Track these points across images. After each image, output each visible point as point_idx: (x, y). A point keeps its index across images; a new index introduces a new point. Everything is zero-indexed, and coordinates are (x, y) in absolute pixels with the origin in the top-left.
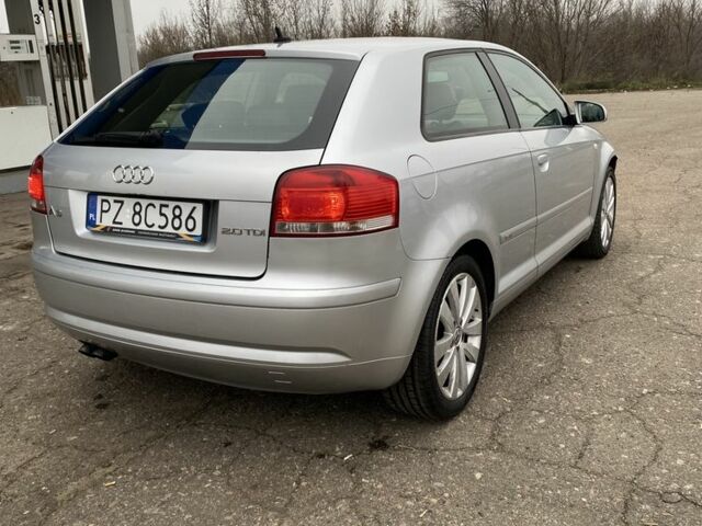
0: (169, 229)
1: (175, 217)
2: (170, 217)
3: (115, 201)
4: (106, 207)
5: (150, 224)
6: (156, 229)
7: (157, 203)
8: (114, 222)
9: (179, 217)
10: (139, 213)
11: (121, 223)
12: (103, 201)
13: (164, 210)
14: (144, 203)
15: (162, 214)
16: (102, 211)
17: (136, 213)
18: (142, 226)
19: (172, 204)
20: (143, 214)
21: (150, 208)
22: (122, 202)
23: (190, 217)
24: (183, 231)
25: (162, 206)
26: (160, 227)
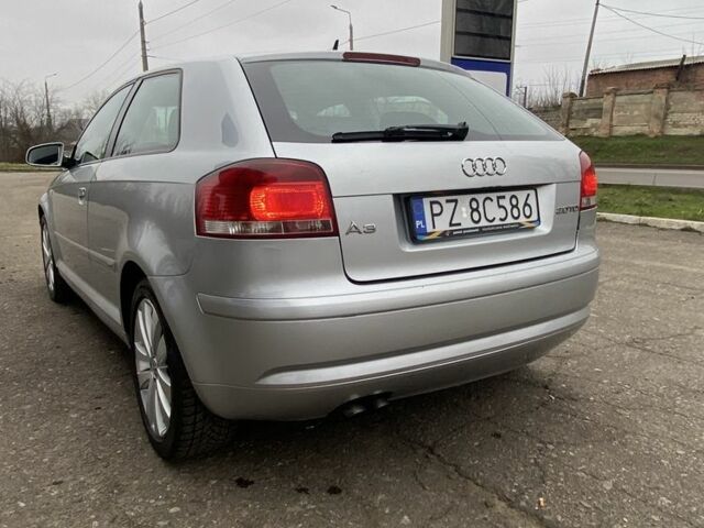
0: (510, 220)
1: (513, 207)
2: (509, 208)
3: (448, 201)
4: (437, 209)
5: (491, 218)
6: (497, 222)
7: (494, 196)
8: (451, 225)
9: (516, 206)
10: (477, 210)
11: (460, 224)
12: (432, 203)
13: (502, 202)
14: (481, 197)
15: (500, 207)
16: (433, 215)
17: (473, 210)
18: (484, 223)
19: (508, 195)
20: (481, 209)
21: (488, 202)
22: (456, 201)
23: (526, 204)
24: (522, 219)
25: (499, 198)
26: (501, 220)
